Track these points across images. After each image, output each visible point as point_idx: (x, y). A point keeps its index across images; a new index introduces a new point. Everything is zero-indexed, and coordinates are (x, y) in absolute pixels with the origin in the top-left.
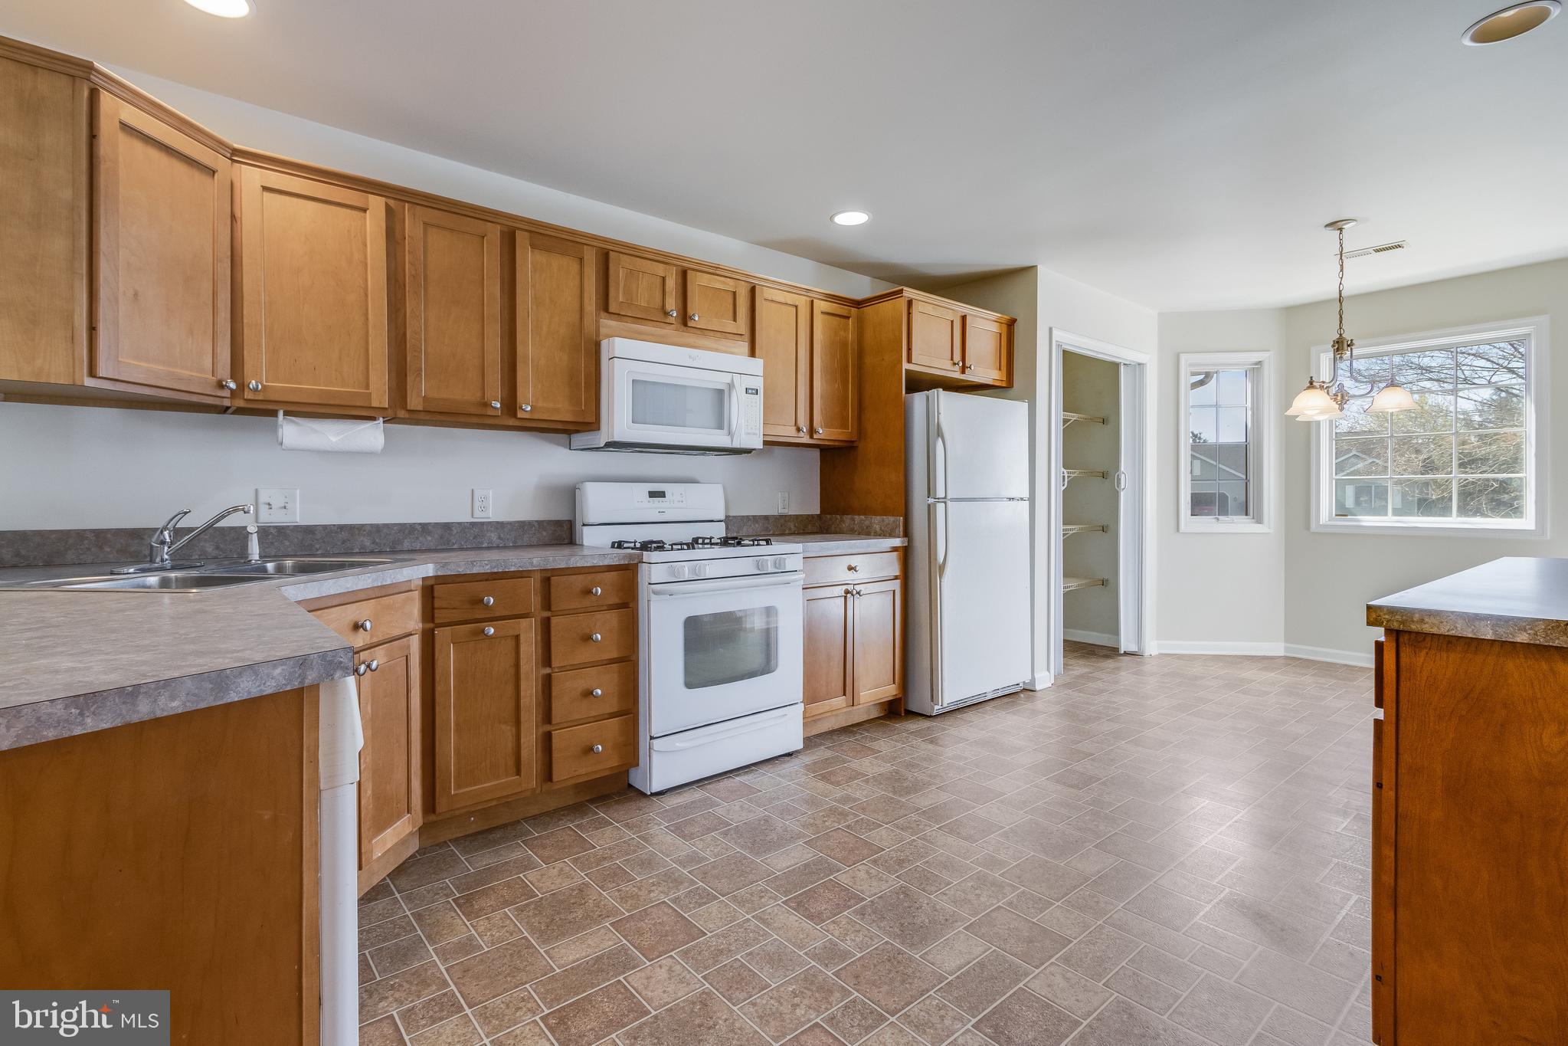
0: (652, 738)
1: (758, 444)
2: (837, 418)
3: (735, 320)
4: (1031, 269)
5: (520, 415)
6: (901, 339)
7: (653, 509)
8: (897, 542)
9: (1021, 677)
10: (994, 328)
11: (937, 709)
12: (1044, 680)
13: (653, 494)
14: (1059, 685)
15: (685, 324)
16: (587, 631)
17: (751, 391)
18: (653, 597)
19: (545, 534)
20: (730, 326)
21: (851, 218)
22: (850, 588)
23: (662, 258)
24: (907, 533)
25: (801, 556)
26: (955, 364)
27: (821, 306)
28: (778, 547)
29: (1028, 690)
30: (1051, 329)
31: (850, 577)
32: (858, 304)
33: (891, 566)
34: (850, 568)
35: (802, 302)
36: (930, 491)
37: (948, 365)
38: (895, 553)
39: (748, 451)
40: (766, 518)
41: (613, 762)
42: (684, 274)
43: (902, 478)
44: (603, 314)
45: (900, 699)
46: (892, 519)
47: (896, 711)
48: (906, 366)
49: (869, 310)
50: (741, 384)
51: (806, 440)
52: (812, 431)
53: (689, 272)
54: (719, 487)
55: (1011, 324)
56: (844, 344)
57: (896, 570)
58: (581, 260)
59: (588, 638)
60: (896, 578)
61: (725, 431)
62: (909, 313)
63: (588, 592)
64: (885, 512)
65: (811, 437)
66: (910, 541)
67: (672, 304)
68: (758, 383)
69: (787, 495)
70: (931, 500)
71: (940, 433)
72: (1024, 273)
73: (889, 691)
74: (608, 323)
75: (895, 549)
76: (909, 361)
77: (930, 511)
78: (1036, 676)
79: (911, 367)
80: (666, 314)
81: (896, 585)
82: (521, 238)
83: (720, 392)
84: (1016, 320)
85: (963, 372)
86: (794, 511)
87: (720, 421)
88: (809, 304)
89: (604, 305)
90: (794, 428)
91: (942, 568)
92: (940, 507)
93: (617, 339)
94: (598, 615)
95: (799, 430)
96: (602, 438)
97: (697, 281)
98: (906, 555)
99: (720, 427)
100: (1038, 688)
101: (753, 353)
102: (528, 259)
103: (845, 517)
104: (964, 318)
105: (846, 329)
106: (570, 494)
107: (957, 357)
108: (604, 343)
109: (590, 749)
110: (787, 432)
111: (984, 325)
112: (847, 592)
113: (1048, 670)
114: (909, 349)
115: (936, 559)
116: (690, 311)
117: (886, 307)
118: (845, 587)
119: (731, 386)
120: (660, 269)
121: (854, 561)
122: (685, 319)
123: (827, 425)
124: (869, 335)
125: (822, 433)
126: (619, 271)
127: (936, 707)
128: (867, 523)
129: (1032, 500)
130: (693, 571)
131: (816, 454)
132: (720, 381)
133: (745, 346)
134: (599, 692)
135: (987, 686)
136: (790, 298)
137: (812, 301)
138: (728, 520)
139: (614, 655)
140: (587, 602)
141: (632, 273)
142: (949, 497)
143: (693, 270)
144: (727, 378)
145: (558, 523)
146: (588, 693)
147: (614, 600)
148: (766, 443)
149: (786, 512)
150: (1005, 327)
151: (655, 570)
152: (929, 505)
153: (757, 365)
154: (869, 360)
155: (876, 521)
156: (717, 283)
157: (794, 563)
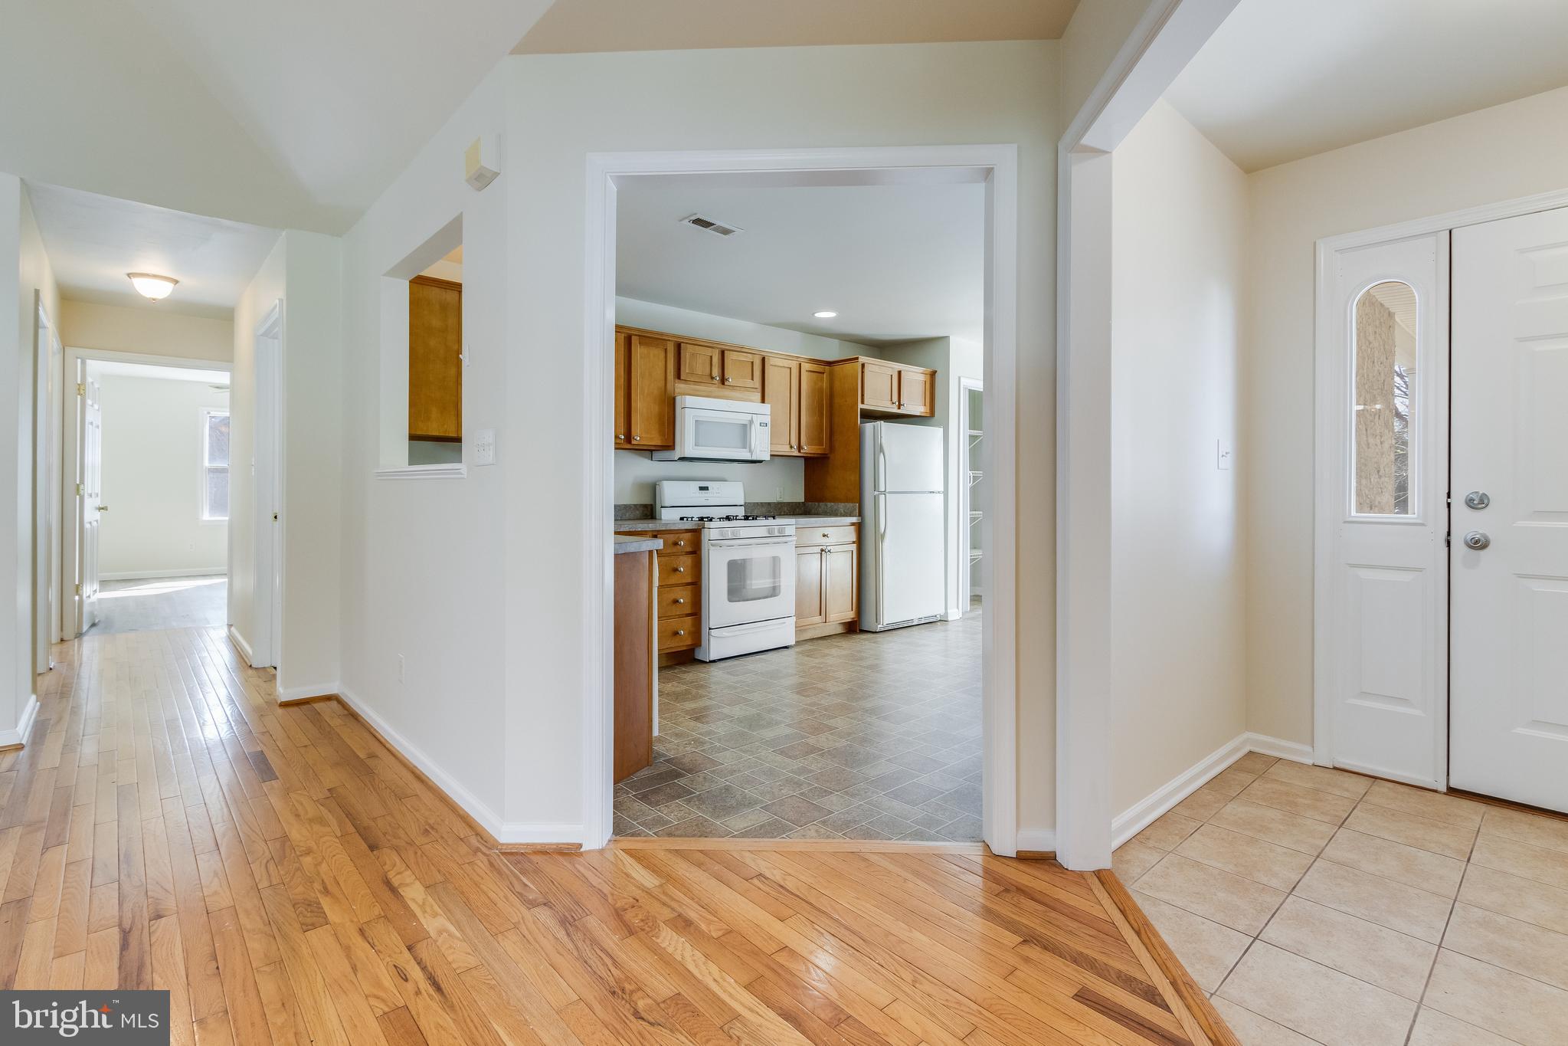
0: (710, 629)
1: (768, 458)
2: (816, 439)
3: (752, 379)
4: (947, 338)
5: (634, 442)
6: (857, 388)
7: (701, 498)
8: (854, 520)
9: (938, 610)
10: (922, 378)
11: (880, 627)
12: (954, 614)
13: (701, 488)
14: (964, 618)
15: (723, 384)
16: (675, 566)
17: (763, 425)
18: (712, 548)
19: (638, 512)
20: (749, 383)
21: (825, 315)
22: (824, 548)
23: (709, 345)
24: (861, 514)
25: (794, 526)
26: (893, 403)
27: (806, 366)
28: (780, 521)
29: (944, 621)
30: (959, 378)
31: (824, 541)
32: (829, 364)
33: (851, 535)
34: (824, 536)
35: (794, 365)
36: (876, 487)
37: (889, 404)
38: (853, 527)
39: (760, 462)
40: (769, 504)
41: (689, 642)
42: (723, 353)
43: (858, 478)
44: (677, 381)
45: (856, 621)
46: (851, 505)
47: (853, 628)
48: (860, 406)
49: (837, 368)
50: (757, 420)
51: (796, 453)
52: (800, 448)
53: (726, 352)
54: (740, 484)
55: (933, 374)
56: (821, 390)
57: (854, 538)
58: (666, 350)
59: (676, 570)
60: (854, 542)
61: (748, 450)
62: (863, 372)
63: (676, 544)
64: (847, 500)
65: (799, 451)
66: (863, 519)
67: (716, 372)
68: (768, 419)
69: (782, 489)
70: (876, 493)
71: (882, 450)
72: (941, 341)
73: (849, 615)
74: (680, 387)
75: (853, 524)
76: (863, 403)
77: (876, 499)
78: (949, 611)
79: (864, 407)
80: (712, 378)
81: (854, 547)
82: (635, 340)
83: (745, 426)
84: (936, 371)
85: (899, 408)
86: (787, 499)
87: (745, 442)
88: (798, 366)
89: (678, 376)
90: (789, 446)
91: (883, 536)
92: (882, 497)
93: (687, 397)
94: (681, 558)
95: (791, 447)
96: (677, 454)
97: (730, 357)
98: (860, 528)
99: (744, 447)
100: (949, 619)
101: (763, 401)
102: (638, 351)
103: (821, 504)
104: (900, 373)
105: (822, 380)
106: (653, 488)
107: (895, 399)
108: (678, 399)
109: (676, 633)
110: (784, 449)
111: (914, 376)
112: (822, 550)
113: (958, 608)
114: (863, 395)
115: (879, 531)
116: (726, 376)
117: (848, 366)
118: (821, 547)
119: (751, 422)
120: (709, 352)
121: (826, 531)
122: (723, 380)
123: (809, 444)
124: (837, 384)
125: (806, 449)
126: (687, 353)
127: (879, 626)
128: (836, 507)
129: (946, 493)
130: (733, 533)
131: (802, 461)
132: (744, 419)
133: (759, 396)
134: (682, 601)
135: (915, 614)
136: (787, 363)
137: (800, 364)
138: (746, 505)
139: (689, 580)
140: (675, 550)
141: (693, 355)
142: (887, 491)
143: (727, 350)
144: (749, 417)
145: (645, 506)
146: (676, 601)
147: (689, 549)
148: (771, 455)
149: (781, 500)
150: (928, 377)
151: (712, 532)
152: (875, 496)
153: (766, 408)
154: (837, 400)
155: (841, 506)
156: (742, 357)
157: (790, 530)
